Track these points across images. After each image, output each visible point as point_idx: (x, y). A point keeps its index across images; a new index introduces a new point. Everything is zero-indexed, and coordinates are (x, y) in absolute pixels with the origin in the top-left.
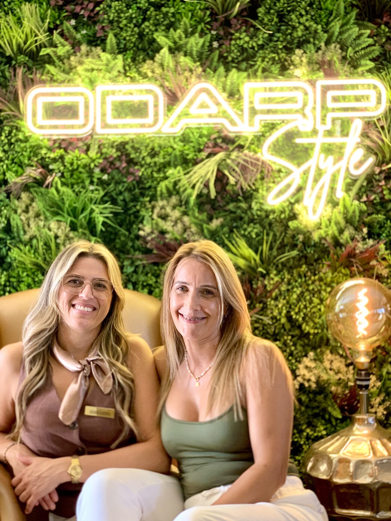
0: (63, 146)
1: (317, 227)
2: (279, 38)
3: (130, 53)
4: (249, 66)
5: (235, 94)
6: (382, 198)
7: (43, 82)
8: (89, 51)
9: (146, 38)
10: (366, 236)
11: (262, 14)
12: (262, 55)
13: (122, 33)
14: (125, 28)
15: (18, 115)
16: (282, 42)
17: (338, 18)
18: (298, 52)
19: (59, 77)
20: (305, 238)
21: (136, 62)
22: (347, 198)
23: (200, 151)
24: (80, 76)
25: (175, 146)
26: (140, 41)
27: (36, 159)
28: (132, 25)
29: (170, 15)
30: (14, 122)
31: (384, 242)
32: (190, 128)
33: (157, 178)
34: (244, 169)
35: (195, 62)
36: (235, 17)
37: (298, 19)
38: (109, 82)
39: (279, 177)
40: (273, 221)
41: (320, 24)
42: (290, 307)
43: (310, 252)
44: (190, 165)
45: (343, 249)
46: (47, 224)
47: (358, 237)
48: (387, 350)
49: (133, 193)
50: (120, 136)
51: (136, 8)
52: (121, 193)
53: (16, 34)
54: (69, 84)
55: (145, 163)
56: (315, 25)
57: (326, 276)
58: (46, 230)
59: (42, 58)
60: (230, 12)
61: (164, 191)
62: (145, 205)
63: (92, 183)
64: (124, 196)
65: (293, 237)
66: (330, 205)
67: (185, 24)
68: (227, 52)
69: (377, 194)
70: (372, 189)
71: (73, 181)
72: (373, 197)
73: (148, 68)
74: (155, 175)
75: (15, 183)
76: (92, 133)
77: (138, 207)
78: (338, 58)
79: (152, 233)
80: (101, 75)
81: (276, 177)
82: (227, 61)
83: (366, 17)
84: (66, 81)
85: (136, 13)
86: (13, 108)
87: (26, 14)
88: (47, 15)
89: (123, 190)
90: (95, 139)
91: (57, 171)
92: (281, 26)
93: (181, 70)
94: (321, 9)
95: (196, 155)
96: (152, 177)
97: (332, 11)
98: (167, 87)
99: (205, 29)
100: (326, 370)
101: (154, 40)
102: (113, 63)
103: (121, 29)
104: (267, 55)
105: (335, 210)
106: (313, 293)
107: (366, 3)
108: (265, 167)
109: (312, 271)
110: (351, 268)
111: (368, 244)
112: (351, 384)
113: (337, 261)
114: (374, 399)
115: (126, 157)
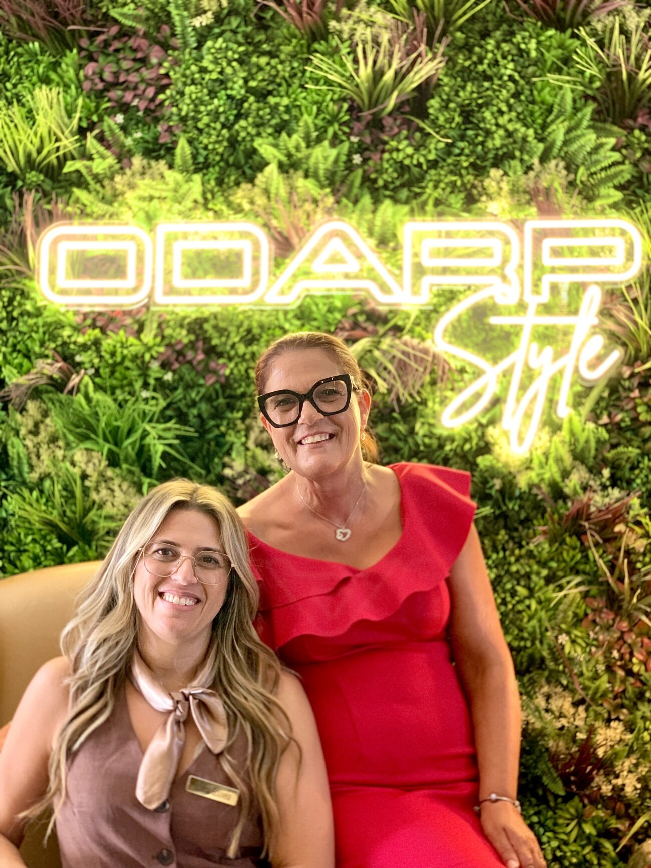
0: (99, 323)
1: (525, 466)
2: (462, 149)
3: (214, 172)
4: (412, 195)
5: (389, 242)
6: (635, 419)
7: (69, 217)
8: (146, 166)
9: (242, 148)
10: (608, 483)
11: (435, 110)
12: (434, 178)
13: (201, 138)
14: (206, 130)
15: (25, 272)
16: (467, 156)
17: (562, 119)
18: (495, 173)
19: (95, 210)
20: (504, 484)
21: (225, 186)
22: (576, 419)
24: (130, 208)
25: (287, 325)
26: (231, 150)
27: (52, 345)
28: (218, 126)
29: (282, 109)
30: (18, 283)
31: (639, 494)
32: (312, 297)
34: (402, 367)
35: (322, 187)
36: (390, 114)
37: (496, 118)
38: (179, 219)
39: (462, 380)
40: (452, 454)
41: (532, 126)
43: (513, 509)
45: (570, 504)
46: (69, 454)
47: (595, 484)
48: (642, 678)
49: (215, 404)
50: (194, 308)
51: (225, 97)
52: (194, 404)
53: (23, 138)
54: (112, 221)
55: (237, 354)
56: (523, 129)
57: (540, 549)
58: (68, 464)
59: (68, 178)
60: (381, 107)
62: (235, 425)
63: (146, 385)
64: (199, 409)
66: (547, 429)
68: (376, 171)
69: (627, 411)
70: (618, 403)
71: (114, 382)
72: (619, 417)
73: (244, 197)
75: (17, 386)
76: (149, 302)
77: (223, 429)
78: (560, 184)
79: (246, 471)
80: (165, 206)
81: (455, 381)
82: (376, 186)
83: (609, 115)
84: (107, 216)
85: (225, 104)
86: (16, 260)
87: (42, 104)
88: (76, 106)
89: (197, 399)
90: (153, 313)
91: (87, 365)
92: (466, 129)
93: (299, 200)
94: (533, 102)
96: (248, 377)
97: (552, 106)
98: (275, 228)
99: (340, 133)
100: (540, 713)
101: (255, 151)
102: (185, 187)
103: (201, 131)
104: (442, 178)
105: (556, 439)
106: (518, 577)
107: (609, 93)
108: (438, 365)
109: (517, 540)
110: (583, 538)
111: (611, 496)
112: (581, 736)
113: (559, 524)
114: (621, 763)
115: (204, 343)
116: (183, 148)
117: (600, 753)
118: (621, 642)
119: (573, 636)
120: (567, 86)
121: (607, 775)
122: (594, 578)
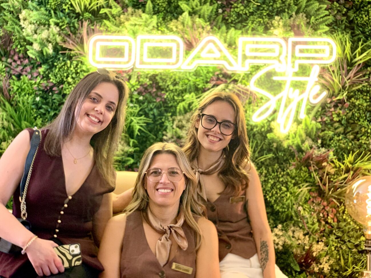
1: (286, 138)
2: (264, 8)
3: (161, 15)
4: (242, 26)
5: (233, 45)
6: (332, 120)
7: (101, 32)
8: (134, 12)
9: (173, 5)
10: (320, 146)
12: (252, 19)
13: (156, 1)
15: (83, 54)
18: (277, 18)
19: (112, 29)
20: (277, 145)
21: (166, 21)
22: (308, 119)
23: (207, 82)
24: (126, 29)
25: (190, 79)
26: (168, 6)
30: (80, 58)
31: (333, 150)
32: (200, 67)
33: (177, 100)
35: (206, 22)
38: (147, 33)
39: (261, 102)
40: (256, 132)
42: (266, 193)
43: (281, 155)
44: (200, 92)
45: (304, 154)
47: (315, 146)
48: (332, 225)
49: (160, 110)
50: (152, 70)
52: (151, 109)
54: (119, 34)
55: (169, 89)
56: (289, 1)
57: (292, 172)
59: (101, 15)
61: (182, 109)
62: (168, 119)
63: (132, 102)
64: (154, 112)
65: (270, 144)
66: (296, 123)
68: (228, 16)
69: (329, 117)
70: (325, 113)
72: (325, 119)
73: (173, 25)
74: (176, 98)
77: (163, 120)
78: (304, 23)
79: (172, 138)
80: (141, 28)
82: (228, 22)
84: (117, 32)
86: (79, 49)
89: (153, 107)
90: (135, 72)
93: (197, 27)
95: (204, 85)
96: (174, 99)
98: (186, 38)
100: (290, 238)
101: (178, 6)
102: (150, 20)
104: (255, 19)
105: (300, 127)
106: (282, 183)
108: (252, 96)
109: (282, 168)
110: (310, 168)
111: (321, 151)
112: (307, 247)
113: (300, 162)
114: (322, 258)
115: (156, 85)
116: (149, 5)
117: (314, 254)
118: (324, 210)
119: (304, 207)
121: (317, 263)
122: (313, 184)
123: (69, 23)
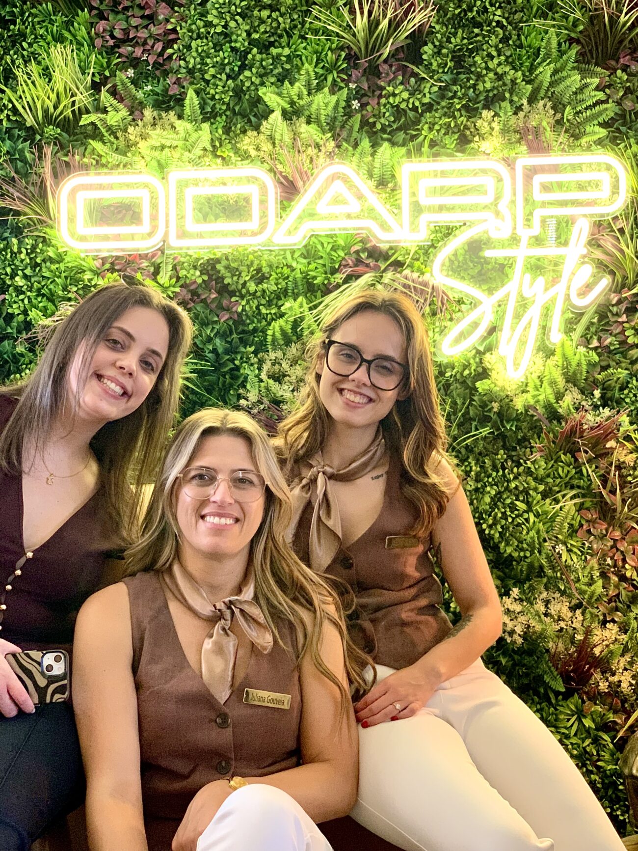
0: (117, 267)
1: (521, 389)
2: (456, 92)
3: (221, 121)
4: (408, 137)
5: (388, 183)
6: (623, 343)
7: (86, 167)
8: (157, 117)
9: (247, 97)
10: (599, 403)
11: (429, 56)
12: (429, 120)
13: (208, 89)
14: (213, 81)
15: (47, 221)
16: (460, 98)
17: (548, 61)
18: (487, 114)
19: (110, 160)
20: (501, 407)
21: (231, 134)
22: (568, 344)
23: (334, 271)
24: (143, 157)
25: (294, 264)
26: (236, 100)
27: (75, 289)
28: (224, 77)
29: (283, 59)
30: (40, 232)
31: (628, 411)
32: (317, 236)
33: (267, 314)
35: (324, 133)
36: (385, 61)
37: (486, 63)
38: (189, 166)
40: (452, 379)
41: (520, 69)
42: (480, 517)
43: (511, 430)
44: (319, 294)
45: (563, 424)
47: (587, 404)
48: (635, 582)
49: (229, 339)
50: (207, 251)
51: (229, 50)
52: (209, 340)
53: (41, 94)
54: (126, 170)
55: (248, 291)
56: (512, 72)
57: (536, 466)
59: (83, 130)
60: (377, 54)
61: (278, 335)
62: (249, 358)
64: (214, 345)
65: (484, 405)
66: (541, 354)
67: (308, 73)
68: (374, 116)
69: (615, 336)
70: (607, 328)
72: (608, 341)
73: (250, 144)
74: (264, 310)
75: (44, 327)
76: (163, 245)
77: (237, 362)
78: (548, 123)
79: (260, 402)
80: (176, 154)
81: (454, 312)
82: (374, 130)
83: (592, 57)
84: (121, 166)
85: (229, 57)
86: (38, 209)
87: (58, 61)
88: (91, 62)
89: (212, 335)
90: (168, 257)
92: (460, 73)
93: (303, 145)
94: (521, 46)
95: (327, 278)
96: (260, 313)
97: (539, 49)
98: (281, 173)
99: (339, 80)
100: (540, 617)
101: (259, 100)
102: (194, 136)
103: (207, 82)
104: (437, 120)
105: (551, 362)
106: (517, 493)
107: (592, 36)
108: (437, 296)
109: (514, 458)
110: (577, 455)
111: (602, 415)
112: (579, 637)
113: (554, 442)
114: (616, 660)
115: (216, 283)
116: (191, 99)
117: (597, 651)
118: (614, 550)
119: (569, 546)
120: (552, 29)
121: (603, 672)
122: (587, 492)
123: (12, 151)
